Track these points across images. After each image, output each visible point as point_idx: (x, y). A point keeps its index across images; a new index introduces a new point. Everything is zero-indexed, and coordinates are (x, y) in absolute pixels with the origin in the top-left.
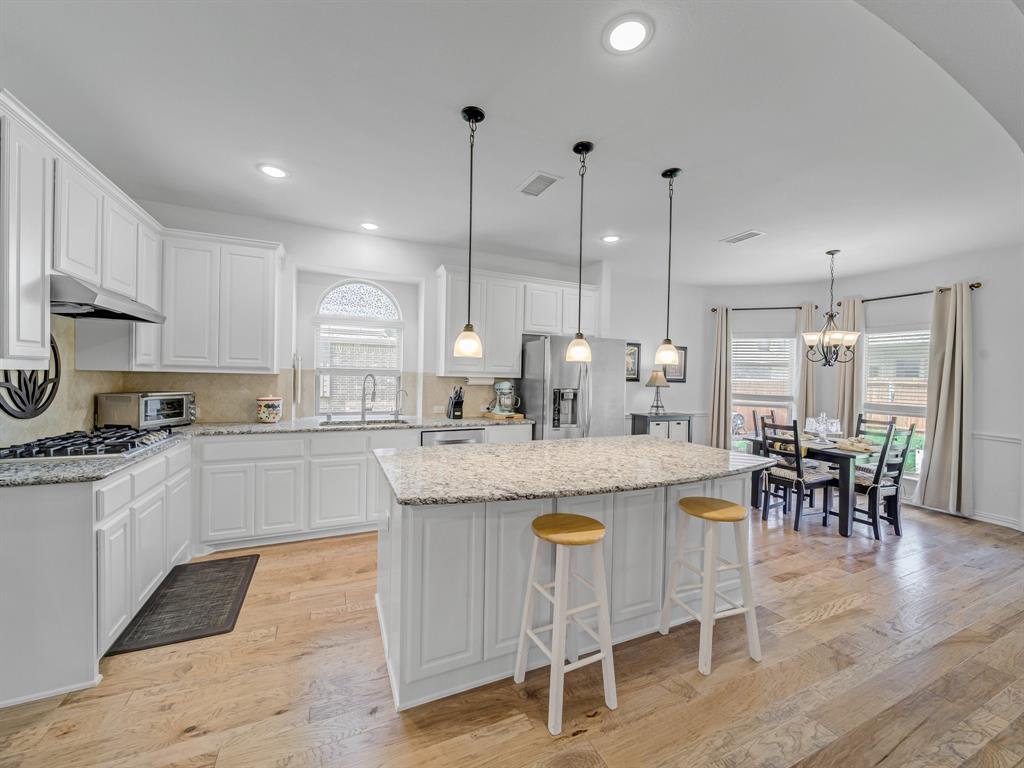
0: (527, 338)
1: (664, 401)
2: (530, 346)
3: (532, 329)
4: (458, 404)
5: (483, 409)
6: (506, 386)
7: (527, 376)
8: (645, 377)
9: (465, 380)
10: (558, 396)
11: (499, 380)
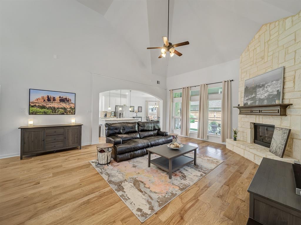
0: (116, 106)
1: (137, 115)
2: (116, 107)
3: (117, 105)
4: (106, 115)
5: (109, 116)
6: (113, 113)
7: (116, 111)
8: (135, 111)
9: (107, 112)
10: (120, 114)
11: (112, 112)
